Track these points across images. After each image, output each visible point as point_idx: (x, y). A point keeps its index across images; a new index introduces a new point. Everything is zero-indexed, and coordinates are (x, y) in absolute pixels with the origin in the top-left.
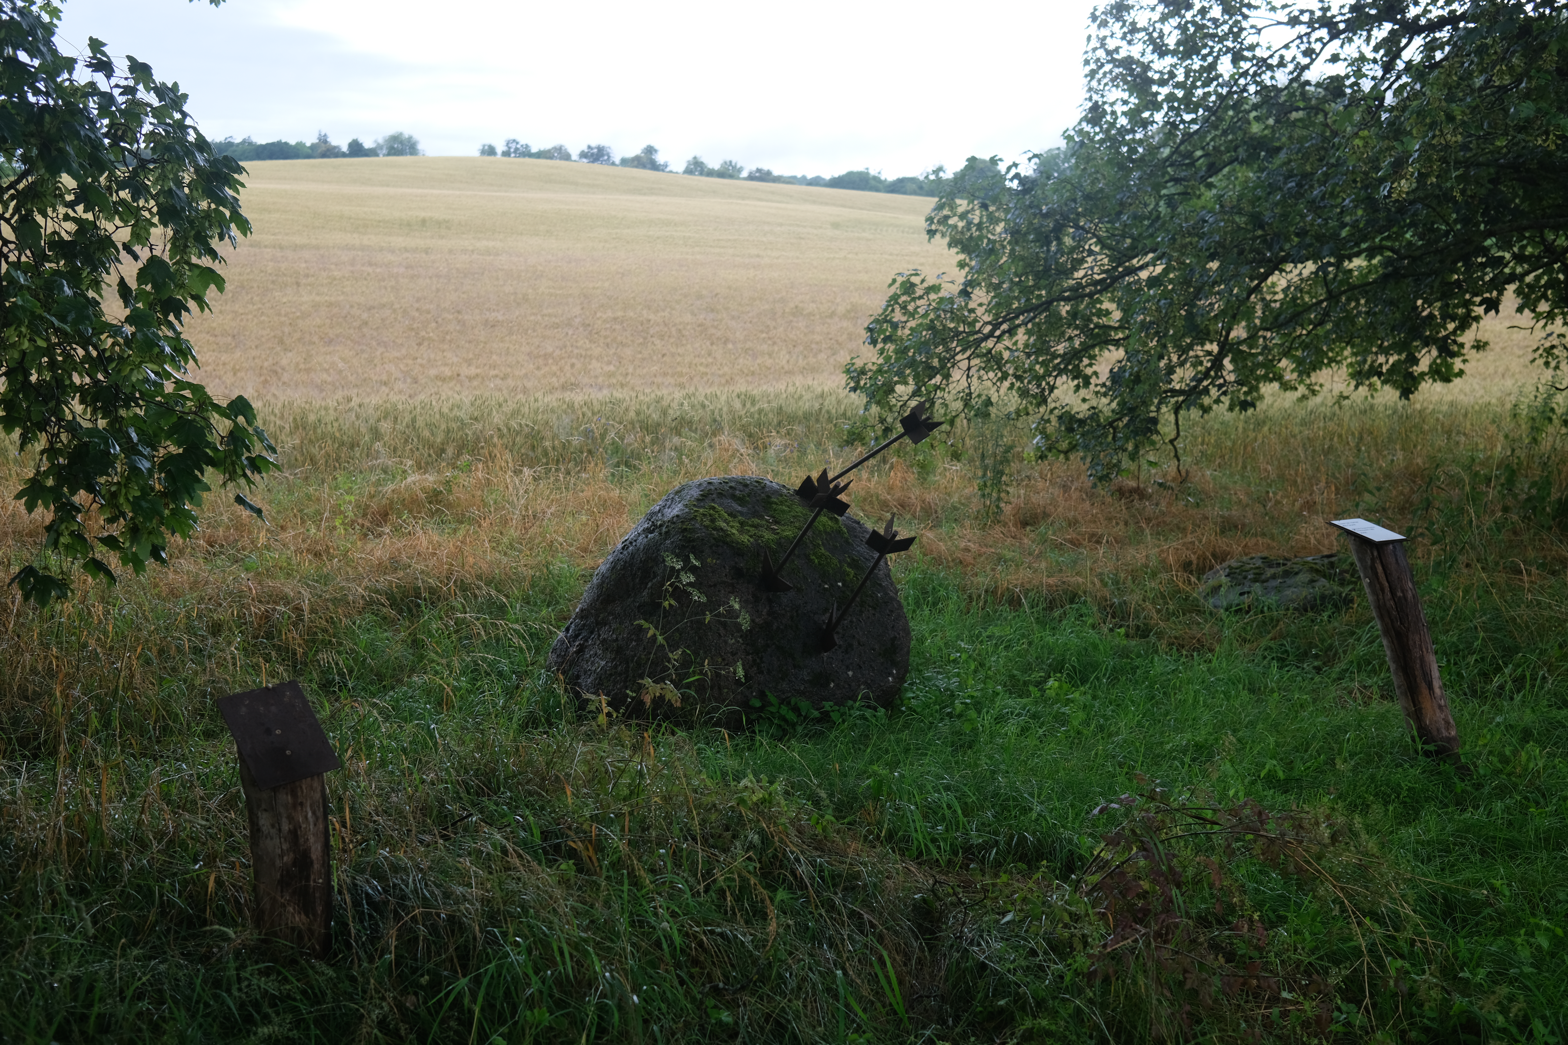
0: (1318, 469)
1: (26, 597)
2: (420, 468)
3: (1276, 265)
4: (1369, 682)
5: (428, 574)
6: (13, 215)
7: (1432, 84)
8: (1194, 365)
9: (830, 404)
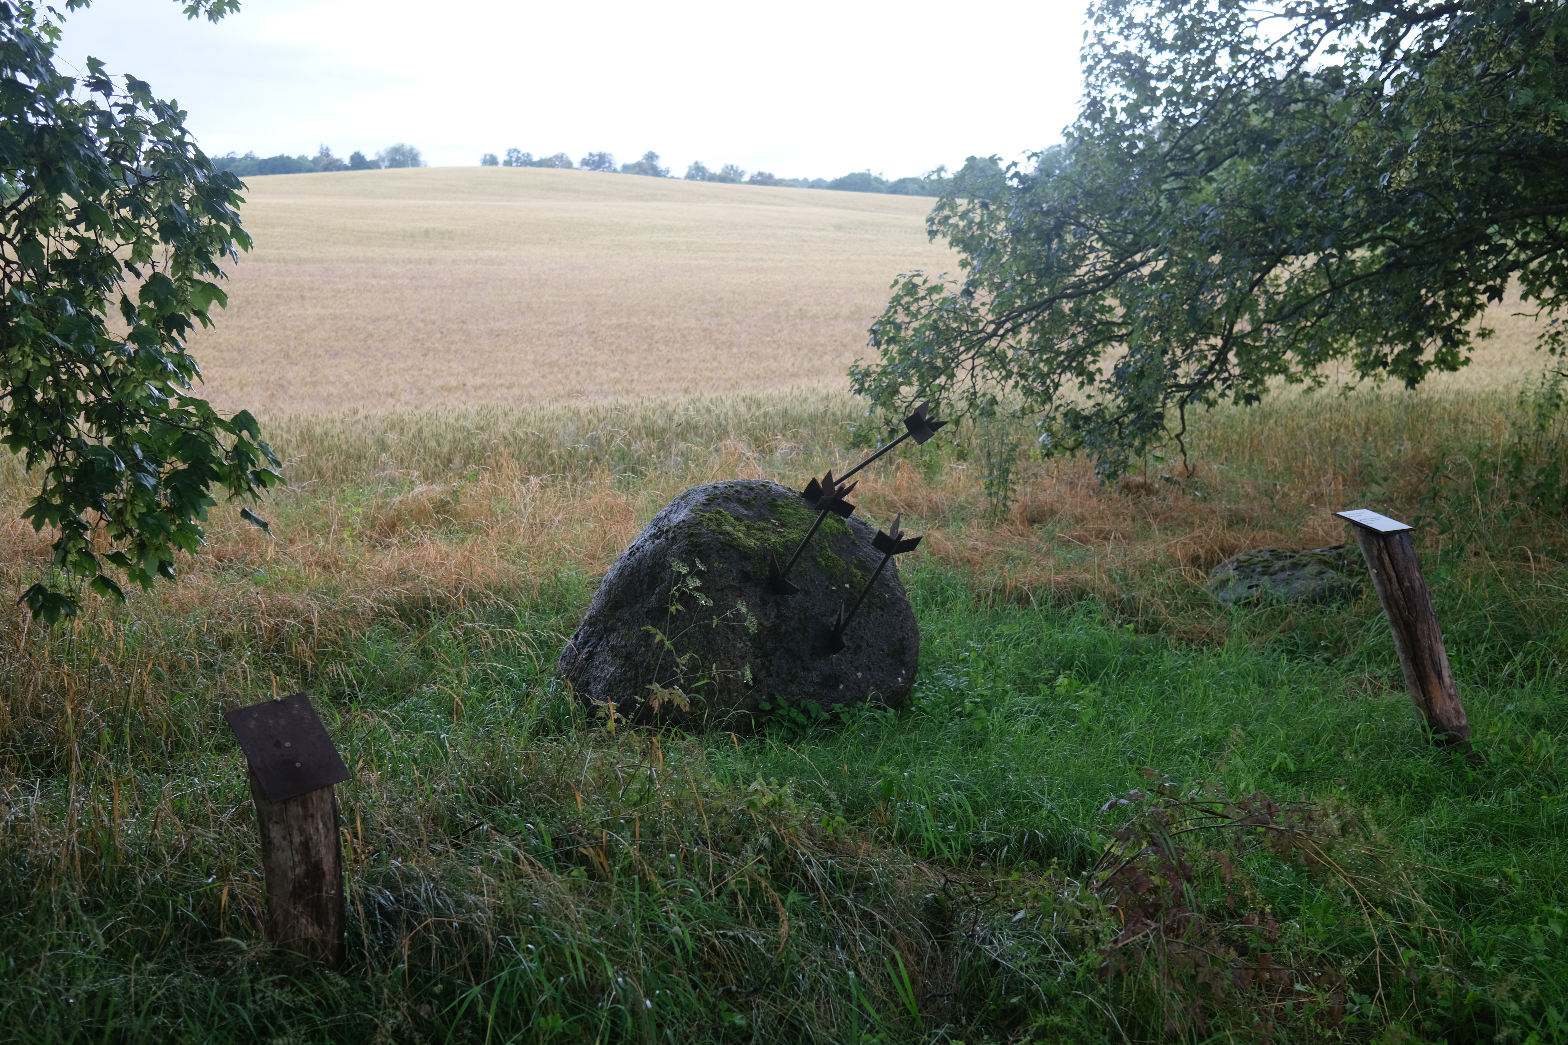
0: (1325, 461)
1: (36, 616)
2: (427, 479)
3: (1277, 258)
4: (1379, 673)
5: (436, 585)
6: (15, 236)
7: (1430, 74)
8: (1199, 361)
9: (835, 406)
